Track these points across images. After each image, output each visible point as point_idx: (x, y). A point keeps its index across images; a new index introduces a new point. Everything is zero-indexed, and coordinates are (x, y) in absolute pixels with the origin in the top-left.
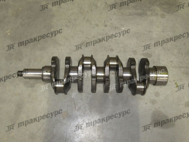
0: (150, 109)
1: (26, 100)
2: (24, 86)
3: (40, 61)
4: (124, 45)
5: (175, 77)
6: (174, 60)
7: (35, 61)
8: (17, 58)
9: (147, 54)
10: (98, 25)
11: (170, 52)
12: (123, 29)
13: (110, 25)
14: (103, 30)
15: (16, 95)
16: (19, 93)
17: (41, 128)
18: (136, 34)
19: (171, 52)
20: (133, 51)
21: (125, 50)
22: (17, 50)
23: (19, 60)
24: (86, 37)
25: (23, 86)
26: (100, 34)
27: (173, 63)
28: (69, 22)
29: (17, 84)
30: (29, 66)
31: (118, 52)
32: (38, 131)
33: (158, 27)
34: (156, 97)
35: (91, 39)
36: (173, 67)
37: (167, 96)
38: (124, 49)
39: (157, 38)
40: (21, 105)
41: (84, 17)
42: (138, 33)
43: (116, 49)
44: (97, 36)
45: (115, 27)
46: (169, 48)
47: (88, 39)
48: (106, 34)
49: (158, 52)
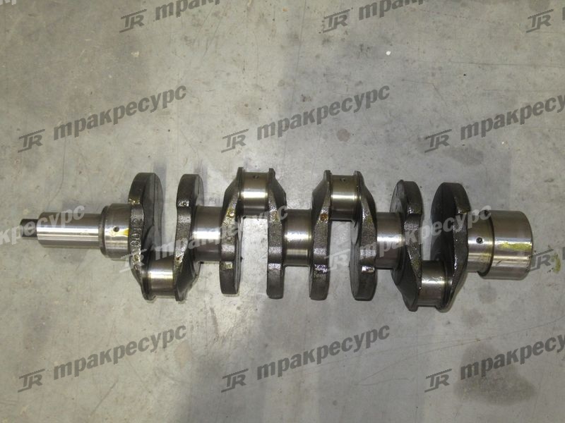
0: (459, 341)
1: (56, 302)
2: (48, 256)
3: (97, 172)
4: (388, 115)
5: (556, 236)
6: (560, 176)
7: (80, 172)
8: (19, 160)
9: (466, 149)
10: (297, 38)
11: (550, 145)
12: (388, 53)
13: (343, 40)
14: (318, 57)
15: (25, 288)
16: (32, 282)
17: (108, 394)
18: (433, 75)
19: (554, 144)
20: (419, 139)
21: (388, 135)
22: (18, 130)
23: (27, 166)
24: (257, 86)
25: (45, 256)
26: (304, 73)
27: (554, 186)
28: (194, 25)
29: (25, 251)
30: (60, 188)
31: (366, 144)
32: (101, 401)
33: (516, 48)
34: (483, 303)
35: (274, 90)
36: (552, 200)
37: (519, 298)
38: (387, 131)
39: (508, 90)
40: (42, 319)
41: (248, 4)
42: (440, 69)
43: (359, 130)
44: (294, 80)
45: (362, 46)
46: (546, 130)
47: (262, 91)
48: (324, 75)
49: (506, 143)
